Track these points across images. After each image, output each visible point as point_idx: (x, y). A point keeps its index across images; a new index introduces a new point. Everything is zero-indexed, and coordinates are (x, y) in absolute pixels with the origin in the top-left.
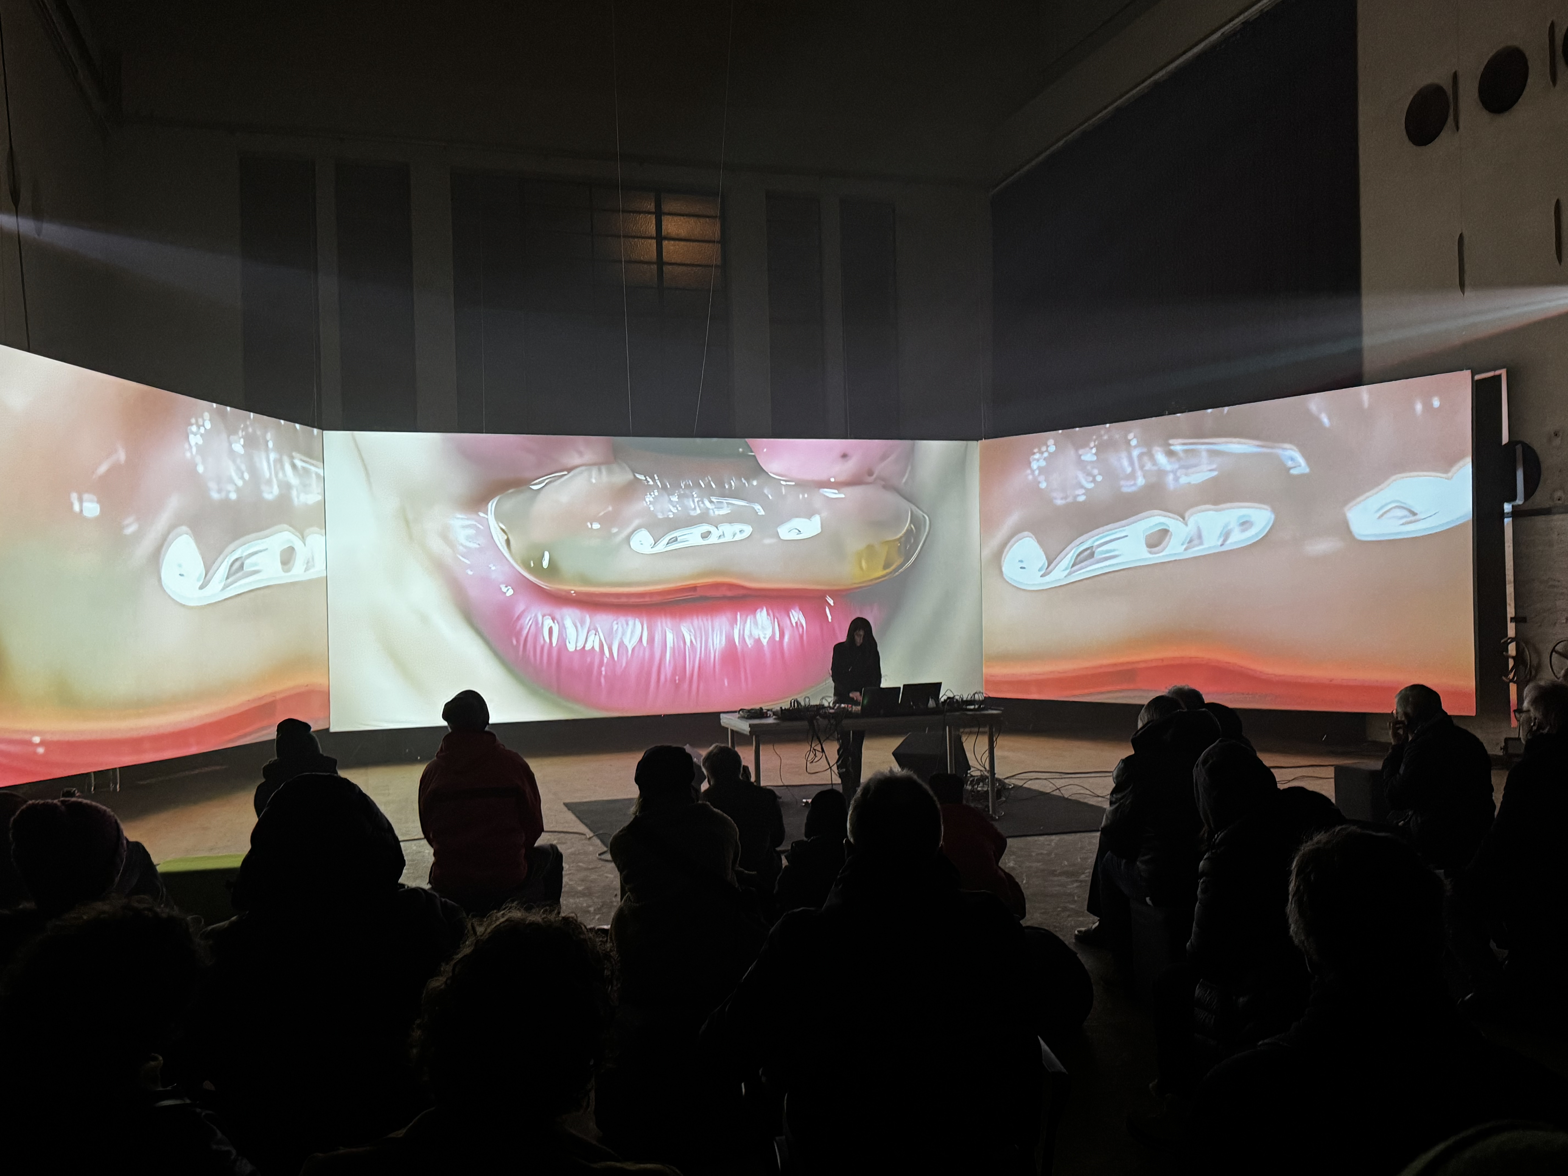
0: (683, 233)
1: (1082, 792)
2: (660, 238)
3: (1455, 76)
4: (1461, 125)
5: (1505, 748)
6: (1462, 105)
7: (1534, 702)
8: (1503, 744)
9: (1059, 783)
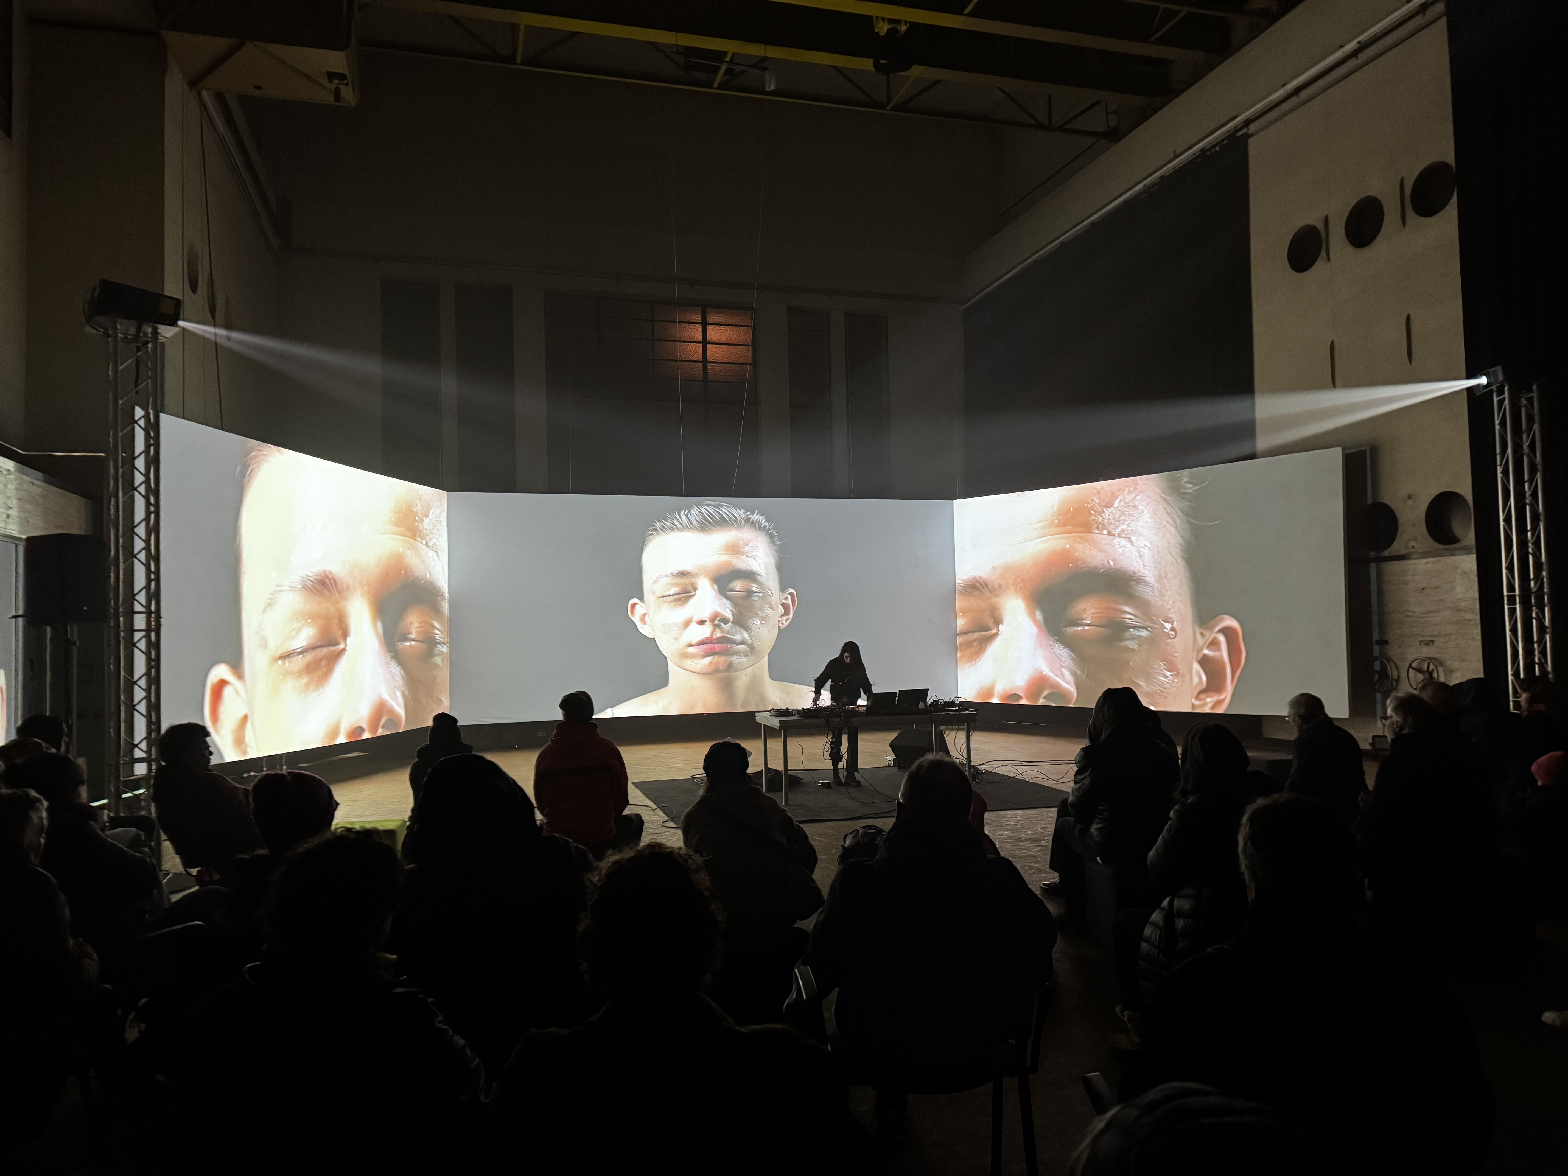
0: (723, 339)
1: (1039, 776)
2: (705, 342)
3: (1326, 219)
4: (1332, 256)
5: (1372, 744)
6: (1332, 240)
7: (1395, 709)
8: (1371, 741)
9: (1022, 769)
